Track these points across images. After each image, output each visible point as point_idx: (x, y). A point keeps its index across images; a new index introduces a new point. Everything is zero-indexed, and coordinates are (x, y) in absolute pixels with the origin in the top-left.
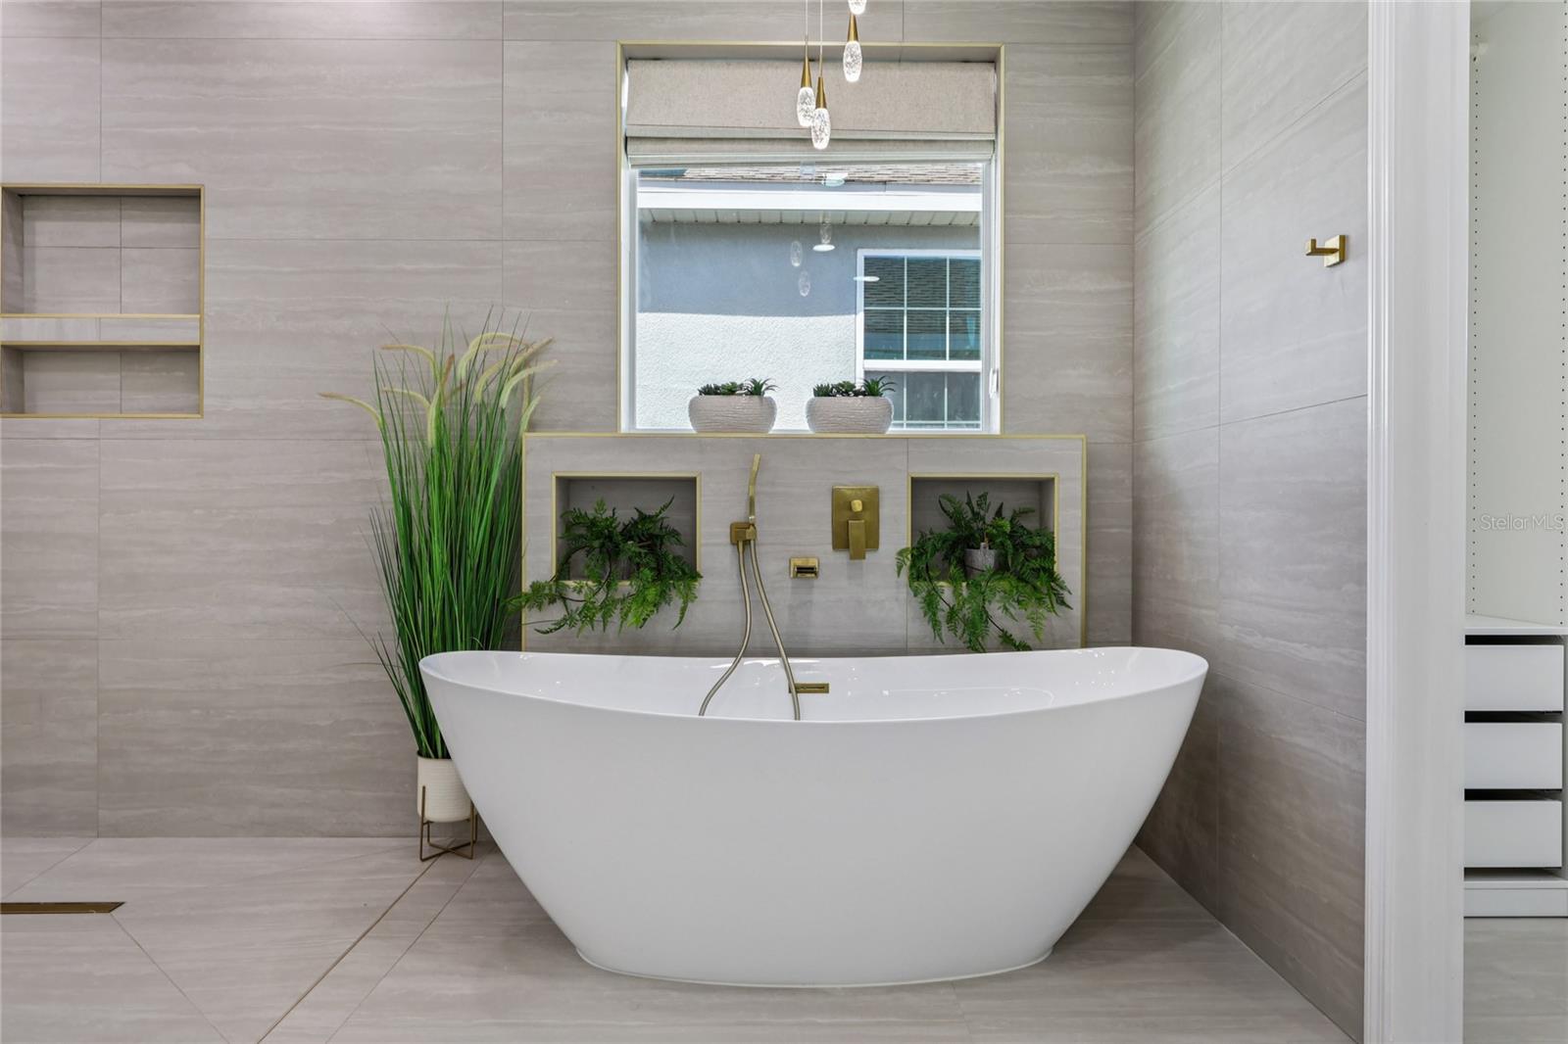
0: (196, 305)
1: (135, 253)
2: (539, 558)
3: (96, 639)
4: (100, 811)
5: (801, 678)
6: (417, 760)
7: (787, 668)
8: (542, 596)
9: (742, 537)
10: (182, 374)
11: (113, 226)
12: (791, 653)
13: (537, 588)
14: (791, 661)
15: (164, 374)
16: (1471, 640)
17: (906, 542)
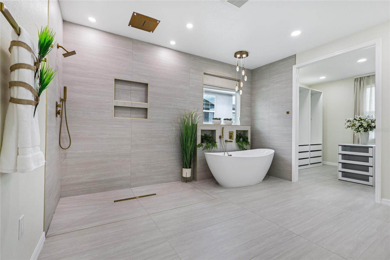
0: (146, 101)
1: (133, 92)
2: (199, 141)
3: (131, 155)
4: (131, 184)
5: (229, 154)
6: (182, 169)
7: (228, 153)
8: (200, 146)
9: (220, 137)
10: (140, 112)
11: (130, 87)
12: (228, 151)
13: (199, 145)
14: (228, 152)
15: (138, 112)
16: (299, 146)
17: (236, 138)
